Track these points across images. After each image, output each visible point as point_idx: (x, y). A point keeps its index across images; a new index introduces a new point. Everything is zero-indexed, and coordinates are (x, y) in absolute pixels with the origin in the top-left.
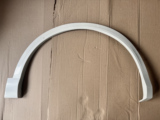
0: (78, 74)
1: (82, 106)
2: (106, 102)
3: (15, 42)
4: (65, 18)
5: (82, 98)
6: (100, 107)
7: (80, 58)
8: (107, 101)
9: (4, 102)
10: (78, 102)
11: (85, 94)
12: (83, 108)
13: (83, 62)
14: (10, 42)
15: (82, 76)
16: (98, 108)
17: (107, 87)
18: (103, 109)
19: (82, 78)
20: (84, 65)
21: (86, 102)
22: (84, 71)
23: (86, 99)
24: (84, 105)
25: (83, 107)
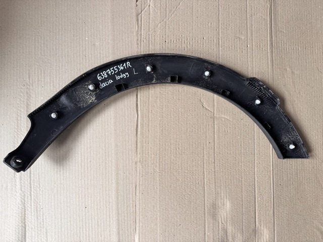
0: (204, 148)
1: (217, 223)
2: (272, 211)
3: (43, 75)
4: (166, 11)
5: (215, 205)
6: (257, 223)
7: (206, 109)
8: (272, 208)
9: (25, 225)
10: (206, 216)
11: (222, 194)
12: (220, 228)
13: (213, 118)
14: (29, 73)
15: (213, 151)
16: (252, 226)
17: (272, 176)
18: (265, 227)
19: (213, 156)
20: (215, 126)
21: (225, 214)
22: (216, 140)
23: (225, 206)
24: (221, 221)
25: (219, 226)
